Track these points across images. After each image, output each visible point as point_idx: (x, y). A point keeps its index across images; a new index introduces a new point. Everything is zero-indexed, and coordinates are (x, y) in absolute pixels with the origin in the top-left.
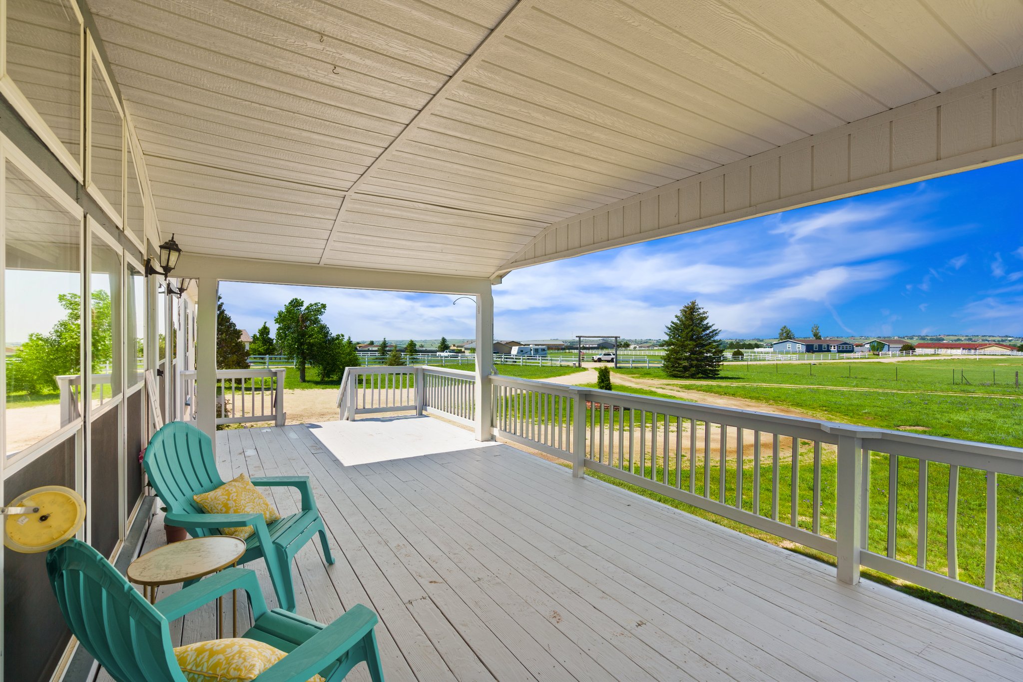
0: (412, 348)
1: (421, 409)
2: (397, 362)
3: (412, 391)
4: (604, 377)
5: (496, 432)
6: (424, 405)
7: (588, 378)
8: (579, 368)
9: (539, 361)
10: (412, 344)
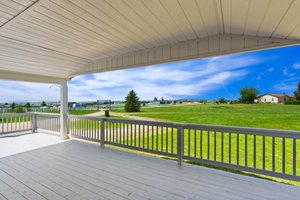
0: (28, 105)
1: (34, 130)
2: (20, 111)
3: (29, 123)
4: (107, 113)
5: (69, 135)
6: (36, 128)
7: (102, 113)
8: (98, 111)
9: (84, 109)
10: (28, 104)
